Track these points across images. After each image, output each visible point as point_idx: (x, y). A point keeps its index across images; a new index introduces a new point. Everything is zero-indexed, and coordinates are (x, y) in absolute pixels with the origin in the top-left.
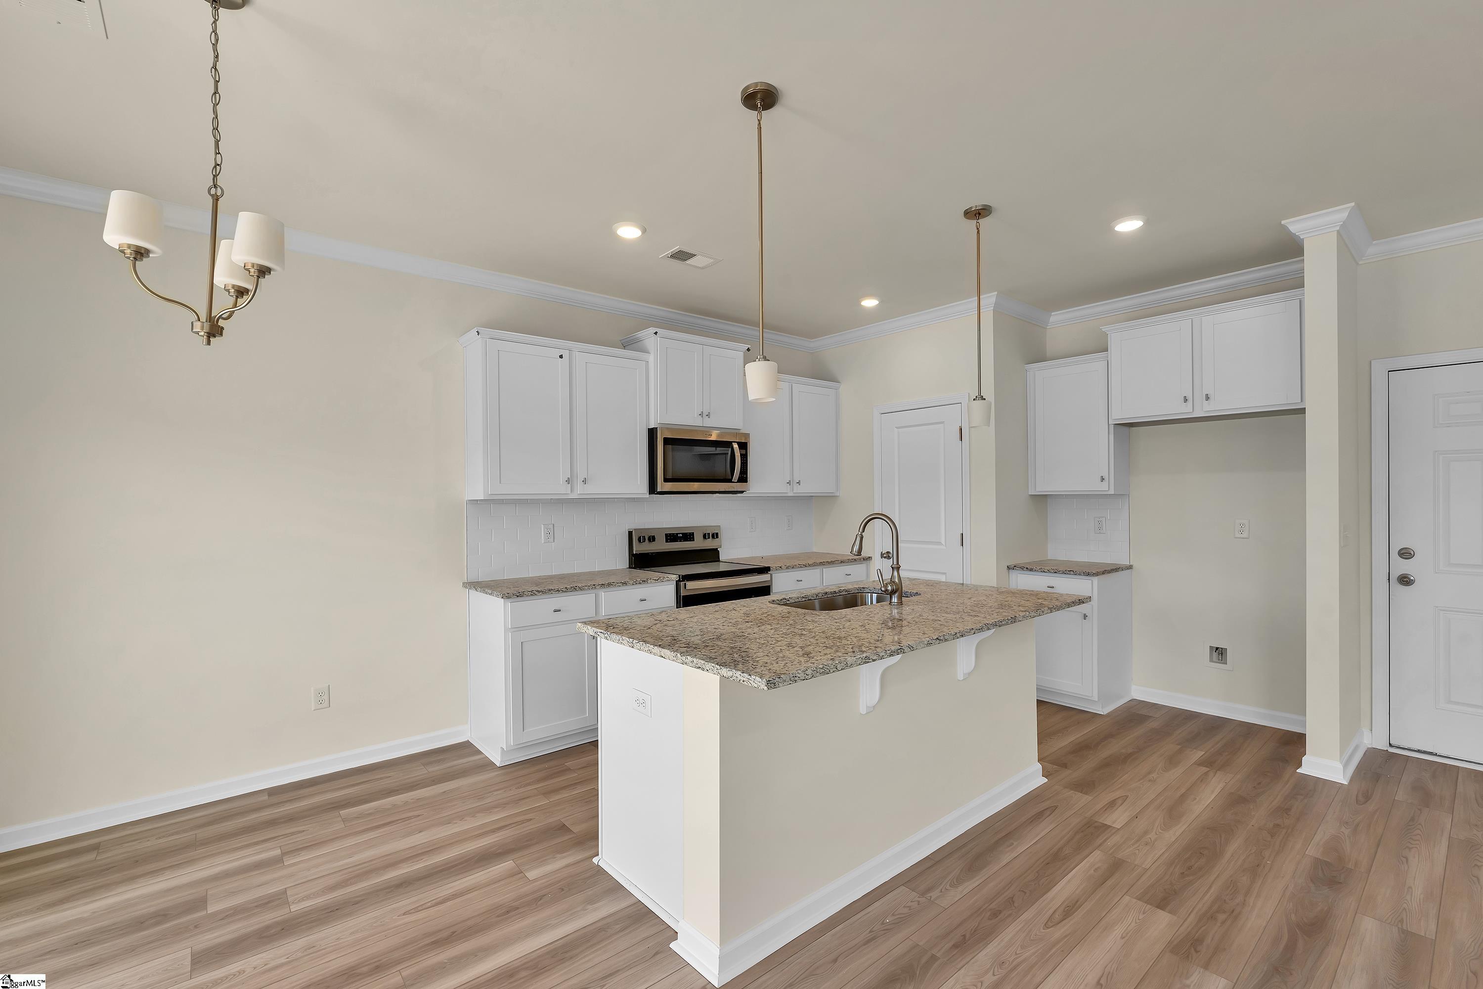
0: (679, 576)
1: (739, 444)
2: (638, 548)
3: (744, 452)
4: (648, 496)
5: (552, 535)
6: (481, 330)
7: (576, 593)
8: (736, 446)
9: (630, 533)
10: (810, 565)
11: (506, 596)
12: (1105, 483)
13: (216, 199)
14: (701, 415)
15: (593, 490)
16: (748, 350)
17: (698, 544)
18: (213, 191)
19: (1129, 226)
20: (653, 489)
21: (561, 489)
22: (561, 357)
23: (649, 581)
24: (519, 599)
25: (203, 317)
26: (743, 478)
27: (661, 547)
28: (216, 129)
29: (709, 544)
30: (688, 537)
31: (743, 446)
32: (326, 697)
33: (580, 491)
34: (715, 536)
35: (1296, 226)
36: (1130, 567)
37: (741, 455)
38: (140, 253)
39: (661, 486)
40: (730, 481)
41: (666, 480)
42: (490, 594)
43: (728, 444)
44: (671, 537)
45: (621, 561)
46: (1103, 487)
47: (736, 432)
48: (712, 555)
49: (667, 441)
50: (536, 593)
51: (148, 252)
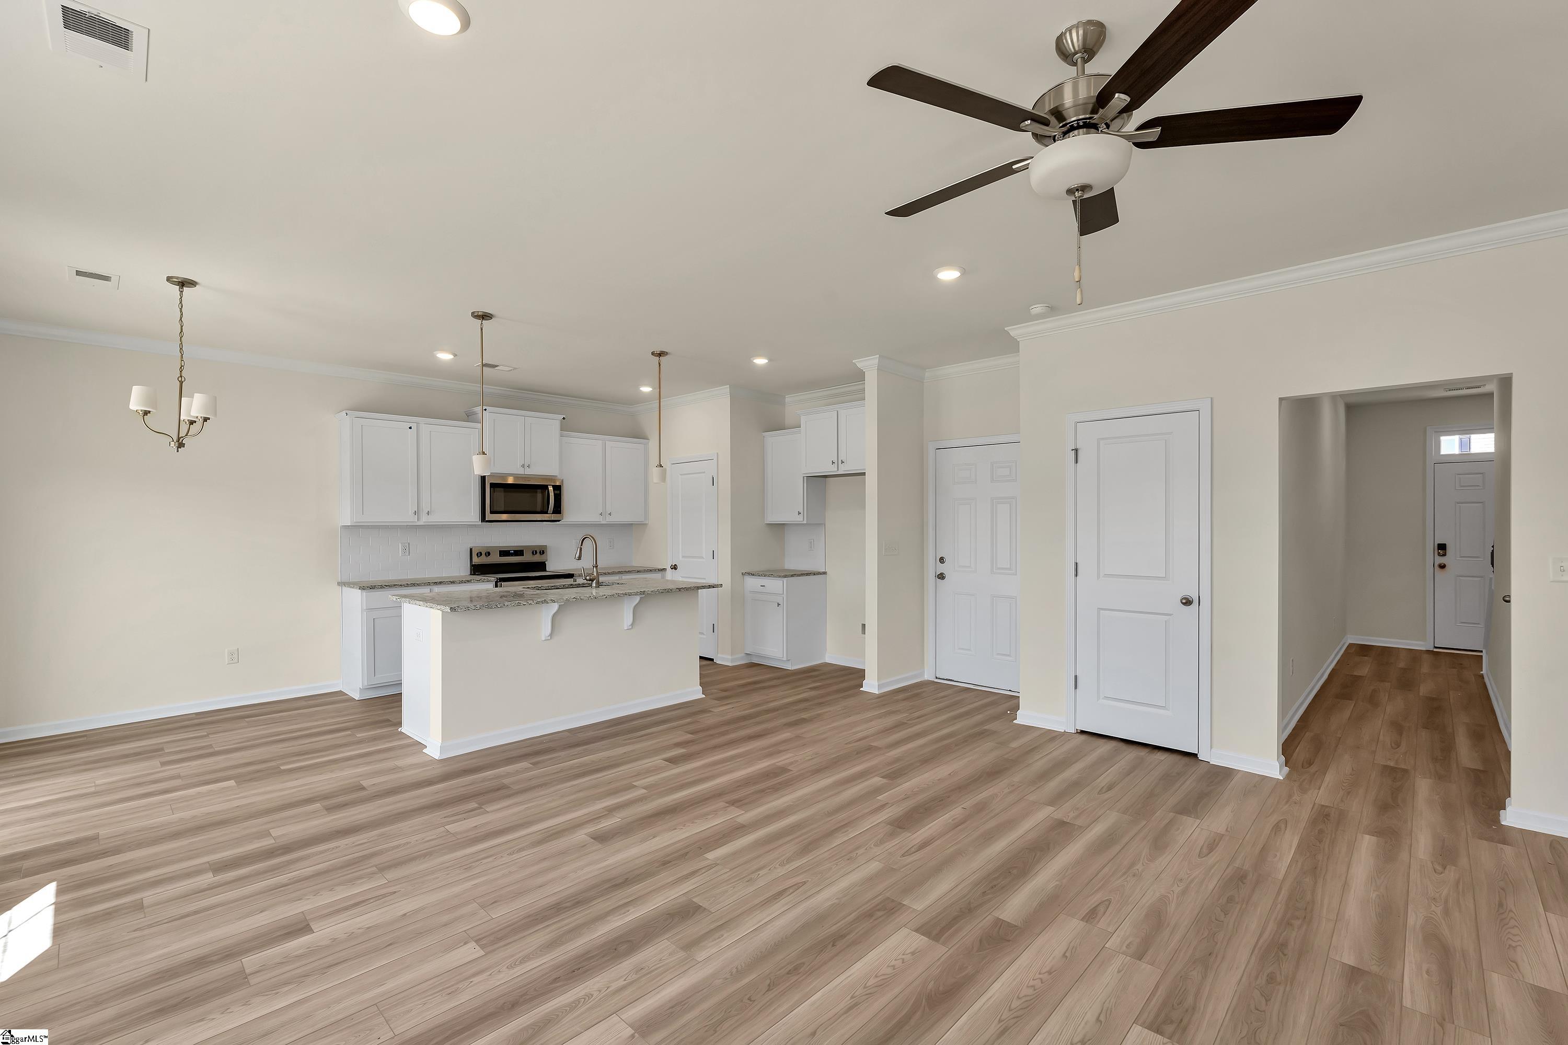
0: (497, 578)
1: (554, 486)
2: (476, 560)
3: (557, 492)
4: (480, 523)
5: (408, 550)
6: (347, 412)
7: (415, 587)
8: (551, 488)
9: (471, 550)
10: (609, 573)
11: (362, 588)
12: (801, 515)
13: (181, 383)
14: (523, 466)
15: (435, 519)
16: (564, 418)
17: (527, 558)
18: (180, 379)
19: (761, 361)
20: (483, 519)
21: (411, 519)
22: (410, 428)
23: (472, 581)
24: (373, 590)
25: (175, 439)
26: (558, 509)
27: (496, 559)
28: (181, 349)
29: (537, 558)
30: (519, 553)
31: (558, 488)
32: (236, 656)
33: (424, 520)
34: (542, 552)
35: (860, 364)
36: (825, 573)
37: (555, 494)
38: (146, 413)
39: (489, 516)
40: (546, 513)
41: (492, 512)
42: (353, 588)
43: (545, 487)
44: (504, 553)
45: (464, 570)
46: (799, 519)
47: (552, 478)
48: (542, 566)
49: (493, 485)
50: (385, 587)
51: (149, 412)
